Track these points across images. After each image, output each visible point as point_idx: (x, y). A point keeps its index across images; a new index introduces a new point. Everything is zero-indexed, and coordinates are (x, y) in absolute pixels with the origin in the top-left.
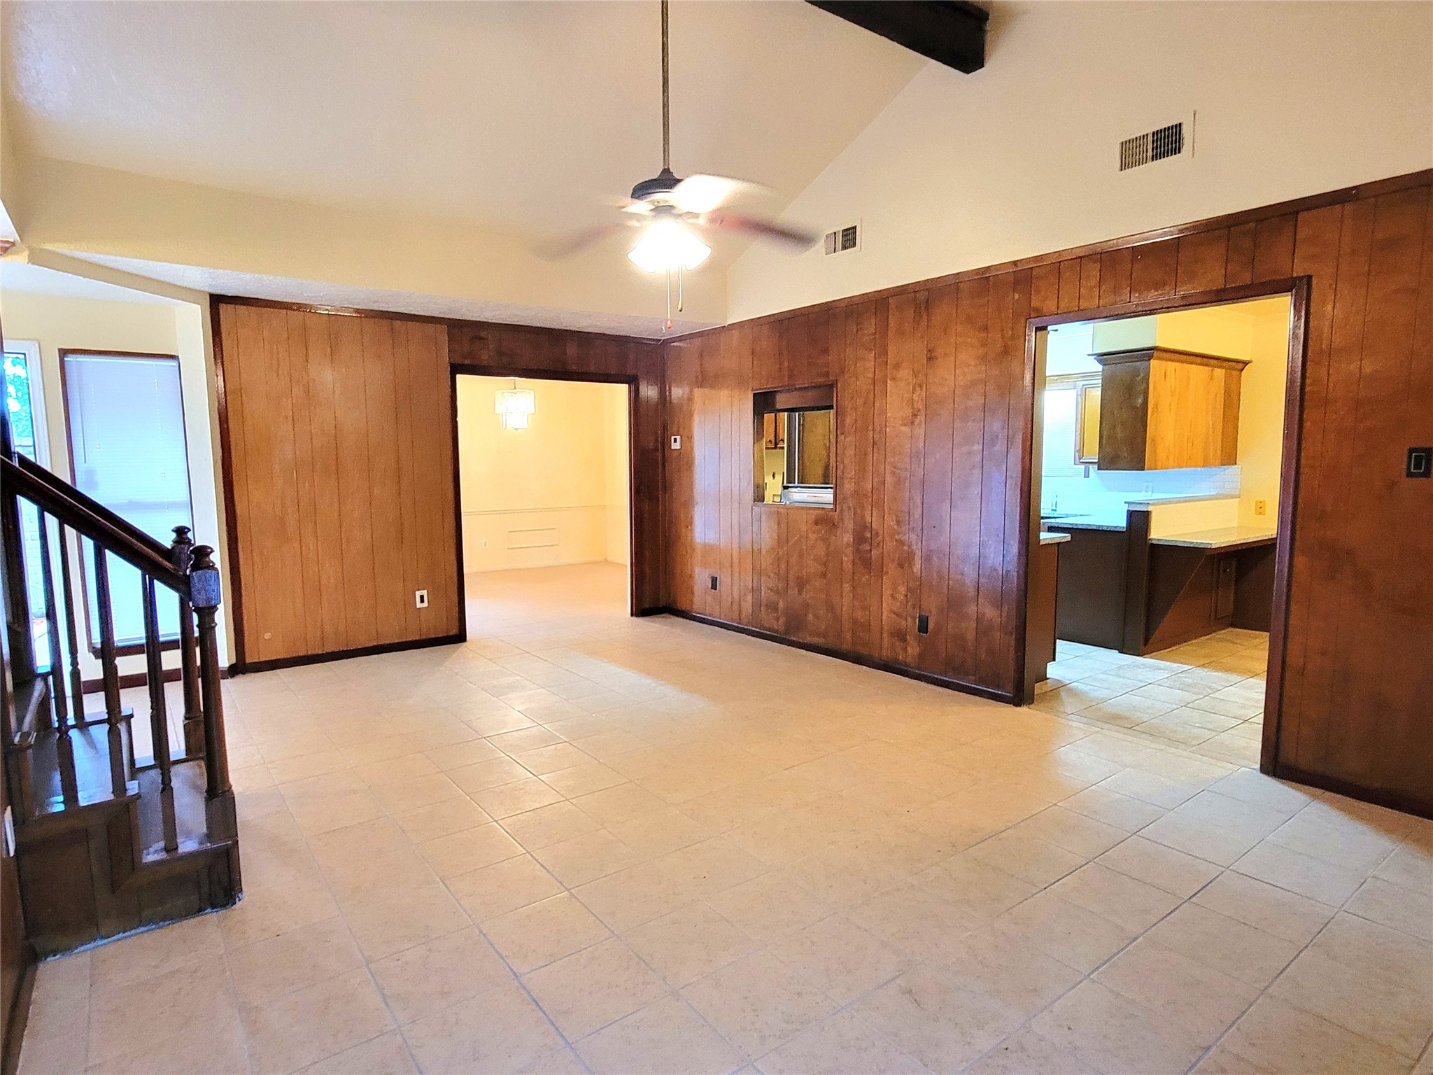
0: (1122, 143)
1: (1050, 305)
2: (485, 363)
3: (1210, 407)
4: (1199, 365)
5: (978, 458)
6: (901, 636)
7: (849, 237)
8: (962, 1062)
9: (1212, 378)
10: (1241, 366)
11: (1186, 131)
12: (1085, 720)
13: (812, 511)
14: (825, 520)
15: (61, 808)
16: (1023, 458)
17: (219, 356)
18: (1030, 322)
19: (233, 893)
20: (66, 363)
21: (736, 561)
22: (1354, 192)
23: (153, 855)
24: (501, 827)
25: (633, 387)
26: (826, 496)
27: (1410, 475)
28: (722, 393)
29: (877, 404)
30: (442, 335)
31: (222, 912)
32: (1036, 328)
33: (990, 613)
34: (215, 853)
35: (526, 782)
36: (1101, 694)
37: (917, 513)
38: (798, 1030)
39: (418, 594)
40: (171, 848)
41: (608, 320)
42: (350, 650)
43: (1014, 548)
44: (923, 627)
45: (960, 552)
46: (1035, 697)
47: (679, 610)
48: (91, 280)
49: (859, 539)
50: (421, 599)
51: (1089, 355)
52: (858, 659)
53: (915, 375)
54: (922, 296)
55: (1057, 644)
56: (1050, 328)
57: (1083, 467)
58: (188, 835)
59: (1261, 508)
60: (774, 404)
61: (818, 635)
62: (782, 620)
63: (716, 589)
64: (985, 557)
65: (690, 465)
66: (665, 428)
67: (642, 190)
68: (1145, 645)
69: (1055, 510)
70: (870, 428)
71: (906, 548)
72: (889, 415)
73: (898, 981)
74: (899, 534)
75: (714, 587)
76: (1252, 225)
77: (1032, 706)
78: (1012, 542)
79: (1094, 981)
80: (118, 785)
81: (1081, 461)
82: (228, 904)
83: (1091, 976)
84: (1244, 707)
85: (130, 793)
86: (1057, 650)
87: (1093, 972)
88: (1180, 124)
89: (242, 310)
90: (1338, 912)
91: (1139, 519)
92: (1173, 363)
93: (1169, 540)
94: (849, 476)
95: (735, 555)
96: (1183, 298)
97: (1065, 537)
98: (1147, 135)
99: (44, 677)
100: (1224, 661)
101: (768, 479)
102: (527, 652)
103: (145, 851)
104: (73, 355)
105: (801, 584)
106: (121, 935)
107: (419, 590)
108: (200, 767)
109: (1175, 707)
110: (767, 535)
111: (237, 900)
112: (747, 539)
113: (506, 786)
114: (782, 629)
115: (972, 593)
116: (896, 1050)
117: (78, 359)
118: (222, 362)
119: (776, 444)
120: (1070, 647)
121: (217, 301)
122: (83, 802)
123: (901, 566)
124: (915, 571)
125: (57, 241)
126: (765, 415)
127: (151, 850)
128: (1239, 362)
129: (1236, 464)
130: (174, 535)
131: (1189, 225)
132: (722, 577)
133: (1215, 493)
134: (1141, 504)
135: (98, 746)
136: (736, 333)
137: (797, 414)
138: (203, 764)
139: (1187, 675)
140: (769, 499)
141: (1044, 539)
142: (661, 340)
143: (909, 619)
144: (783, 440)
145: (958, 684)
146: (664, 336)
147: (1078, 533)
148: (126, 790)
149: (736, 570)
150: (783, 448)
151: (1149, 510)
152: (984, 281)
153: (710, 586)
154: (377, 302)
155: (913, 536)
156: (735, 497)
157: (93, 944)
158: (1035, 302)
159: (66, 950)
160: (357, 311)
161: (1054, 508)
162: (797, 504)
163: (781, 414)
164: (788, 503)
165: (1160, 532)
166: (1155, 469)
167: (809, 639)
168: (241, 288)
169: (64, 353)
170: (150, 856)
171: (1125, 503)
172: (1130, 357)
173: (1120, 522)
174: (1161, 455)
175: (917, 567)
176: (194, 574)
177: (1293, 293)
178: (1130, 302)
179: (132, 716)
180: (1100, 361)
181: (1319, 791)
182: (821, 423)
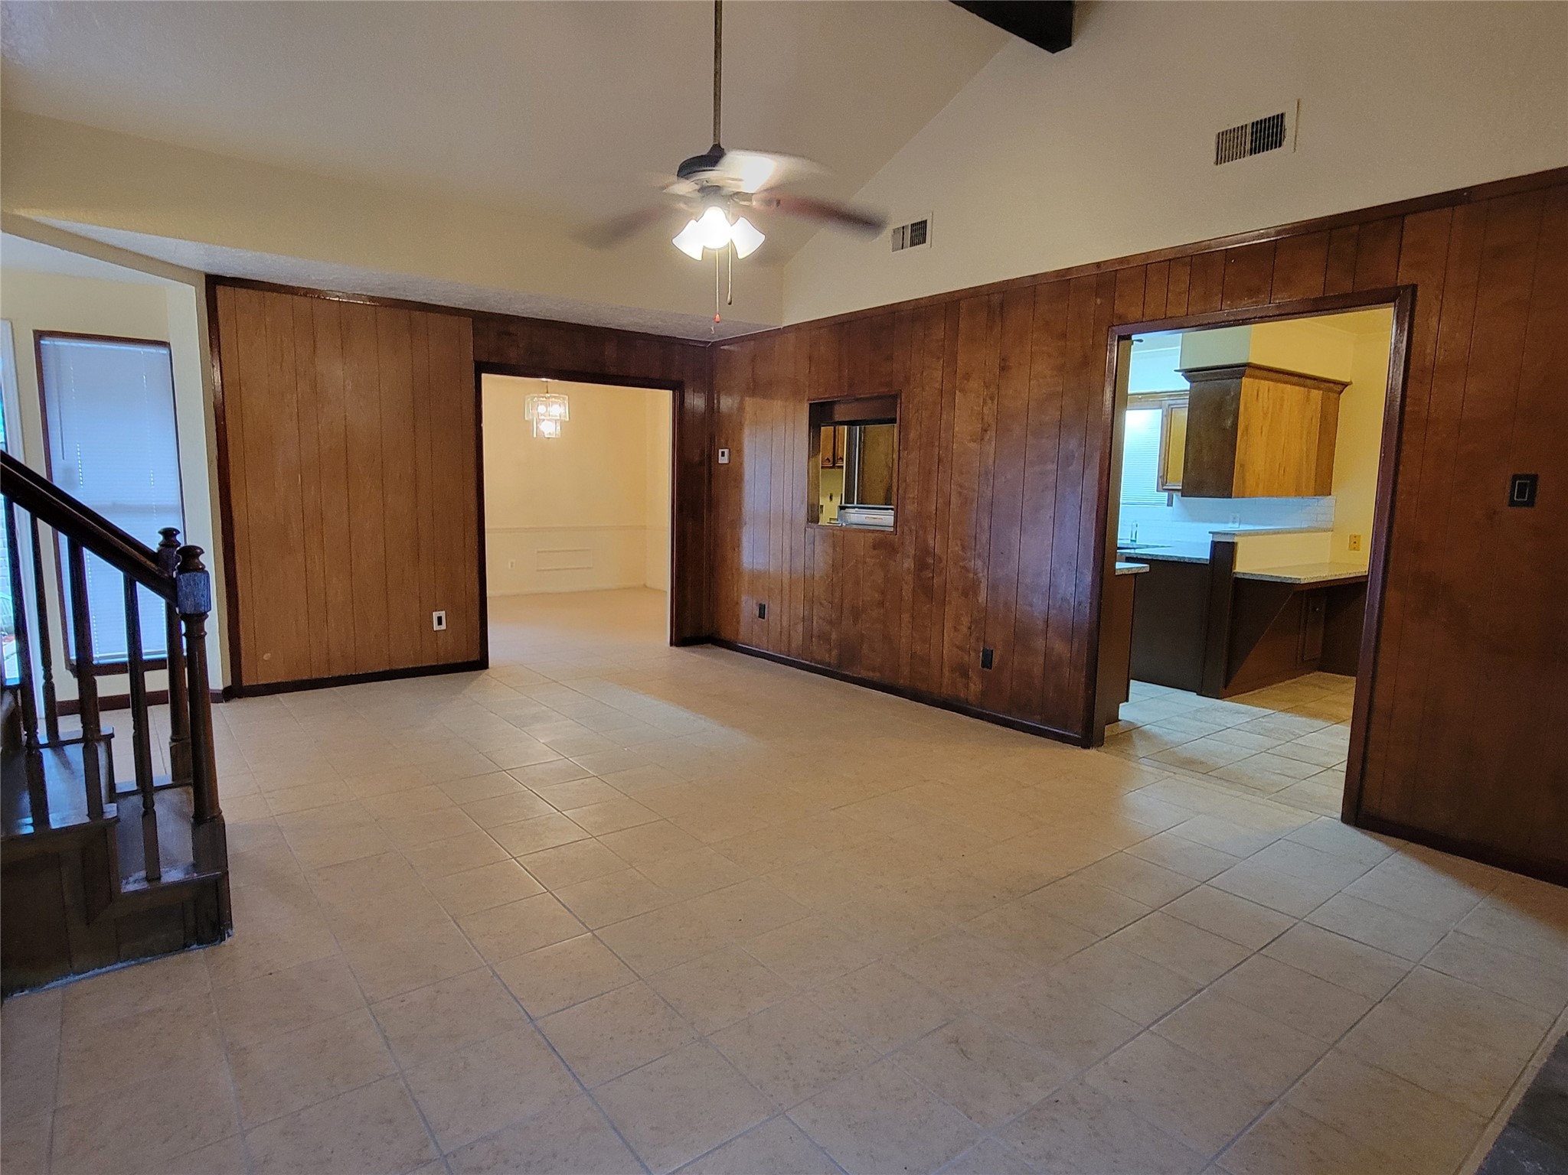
0: (1219, 134)
1: (1135, 312)
2: (513, 362)
3: (1305, 432)
4: (1294, 385)
5: (1052, 478)
6: (963, 671)
7: (918, 233)
8: (1009, 1114)
9: (1308, 399)
10: (1338, 388)
11: (1289, 123)
12: (1156, 764)
13: (870, 534)
14: (884, 543)
15: (30, 830)
16: (1100, 479)
17: (215, 342)
18: (1113, 331)
19: (222, 928)
20: (41, 347)
21: (786, 586)
22: (1465, 194)
23: (133, 884)
24: (520, 864)
25: (677, 394)
26: (886, 518)
27: (1512, 503)
28: (775, 403)
29: (944, 416)
30: (467, 328)
31: (209, 949)
32: (1119, 337)
33: (1059, 647)
34: (202, 884)
35: (549, 818)
36: (1177, 737)
37: (984, 538)
38: (834, 1079)
39: (435, 615)
40: (153, 877)
41: (651, 318)
42: (359, 675)
43: (1088, 577)
44: (987, 662)
45: (1028, 581)
46: (1105, 740)
47: (722, 640)
48: (71, 253)
49: (921, 565)
50: (439, 620)
51: (1176, 371)
52: (916, 696)
53: (987, 386)
54: (996, 299)
55: (1131, 684)
56: (1134, 337)
57: (1166, 494)
58: (173, 864)
59: (1355, 543)
60: (831, 416)
61: (873, 670)
62: (834, 653)
63: (764, 618)
64: (1056, 586)
65: (738, 480)
66: (712, 439)
67: (689, 168)
68: (1225, 687)
69: (1135, 541)
70: (937, 444)
71: (971, 575)
72: (956, 429)
73: (944, 1030)
74: (964, 560)
75: (762, 615)
76: (1356, 228)
77: (1099, 748)
78: (1086, 571)
79: (1153, 1033)
80: (95, 807)
81: (1165, 487)
82: (217, 940)
83: (1151, 1029)
84: (1328, 754)
85: (108, 816)
86: (1130, 691)
87: (1153, 1023)
88: (1282, 115)
89: (242, 293)
90: (1415, 966)
91: (1224, 550)
92: (1267, 382)
93: (1255, 574)
94: (911, 496)
95: (786, 581)
96: (1279, 306)
97: (1144, 567)
98: (1246, 125)
99: (13, 689)
100: (1308, 705)
101: (824, 501)
102: (554, 681)
103: (124, 882)
104: (51, 338)
105: (856, 614)
106: (97, 971)
107: (436, 611)
108: (188, 793)
109: (1254, 752)
110: (821, 559)
111: (226, 935)
112: (799, 563)
113: (527, 822)
114: (834, 661)
115: (1041, 625)
116: (939, 1101)
117: (56, 343)
118: (219, 352)
119: (834, 462)
120: (1145, 688)
121: (214, 283)
122: (55, 825)
123: (965, 594)
124: (980, 601)
125: (32, 207)
126: (822, 428)
127: (131, 879)
128: (1338, 384)
129: (1330, 494)
130: (161, 538)
131: (1287, 227)
132: (771, 605)
133: (1306, 526)
134: (1227, 534)
135: (74, 766)
136: (792, 337)
137: (858, 427)
138: (191, 790)
139: (1267, 720)
140: (824, 520)
141: (1120, 569)
142: (709, 342)
143: (973, 654)
144: (842, 459)
145: (1022, 723)
146: (713, 339)
147: (1158, 564)
148: (103, 812)
149: (786, 597)
150: (842, 467)
151: (1235, 541)
152: (1064, 283)
153: (758, 615)
154: (394, 289)
155: (979, 563)
156: (787, 517)
157: (64, 981)
158: (1119, 308)
159: (34, 985)
160: (372, 298)
161: (1134, 539)
162: (855, 527)
163: (841, 427)
164: (844, 524)
165: (1245, 565)
166: (1243, 497)
167: (864, 674)
168: (241, 268)
169: (39, 335)
170: (131, 885)
171: (1210, 533)
172: (1220, 373)
173: (1204, 554)
174: (1250, 481)
175: (982, 597)
176: (181, 576)
177: (1397, 303)
178: (1221, 310)
179: (112, 736)
180: (1187, 378)
181: (1402, 842)
182: (884, 437)
